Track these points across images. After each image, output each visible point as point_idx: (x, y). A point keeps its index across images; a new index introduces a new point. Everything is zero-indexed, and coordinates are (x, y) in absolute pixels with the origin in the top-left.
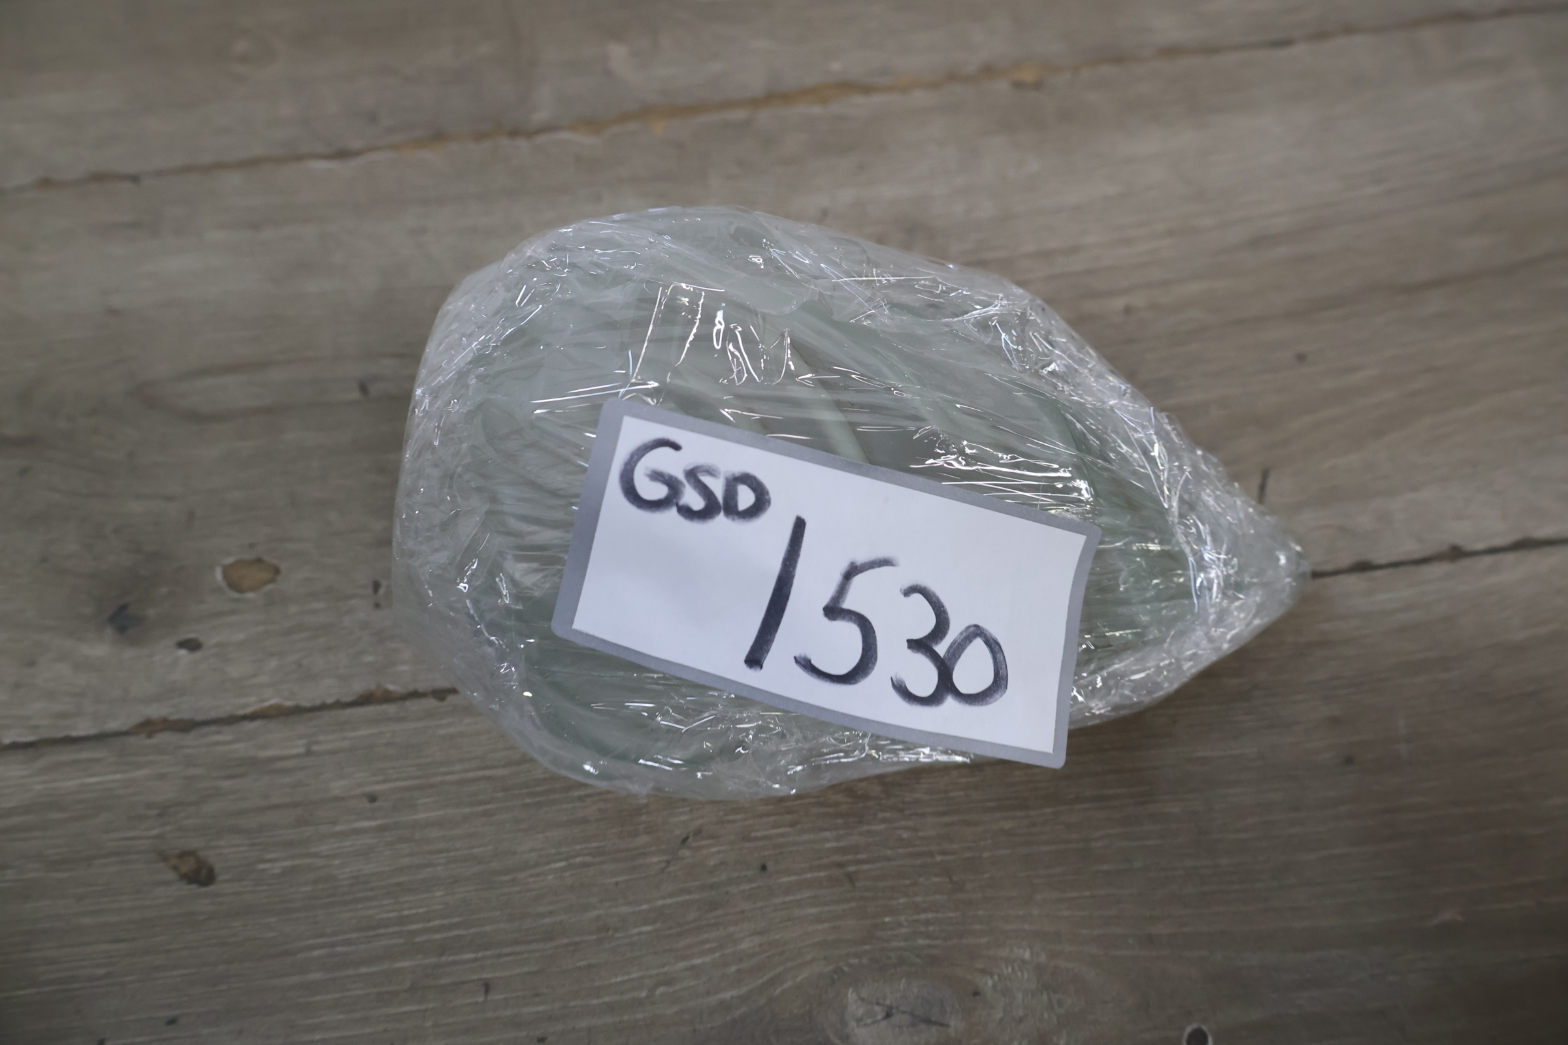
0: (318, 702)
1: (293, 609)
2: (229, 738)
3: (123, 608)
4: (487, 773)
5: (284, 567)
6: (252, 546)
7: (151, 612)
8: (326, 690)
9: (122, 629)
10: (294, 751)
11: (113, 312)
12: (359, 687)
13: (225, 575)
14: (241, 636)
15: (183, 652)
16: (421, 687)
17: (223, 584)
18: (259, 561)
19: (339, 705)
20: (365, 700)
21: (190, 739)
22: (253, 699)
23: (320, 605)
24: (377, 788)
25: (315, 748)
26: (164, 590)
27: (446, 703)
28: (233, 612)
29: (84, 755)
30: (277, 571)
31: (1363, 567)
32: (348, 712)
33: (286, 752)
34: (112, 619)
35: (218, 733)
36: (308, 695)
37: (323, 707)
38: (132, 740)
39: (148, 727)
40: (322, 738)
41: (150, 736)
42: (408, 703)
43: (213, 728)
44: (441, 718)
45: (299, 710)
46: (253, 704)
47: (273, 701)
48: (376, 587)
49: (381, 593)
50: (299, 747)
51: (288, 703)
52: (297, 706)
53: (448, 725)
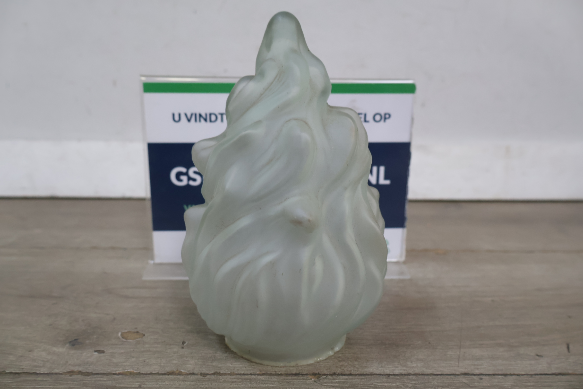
0: (149, 372)
1: (147, 346)
2: (105, 379)
3: (76, 340)
5: (146, 335)
6: (136, 328)
7: (87, 342)
8: (155, 369)
9: (73, 345)
10: (133, 386)
11: (106, 273)
12: (168, 369)
13: (122, 335)
14: (122, 351)
15: (96, 353)
16: (195, 372)
17: (121, 337)
18: (137, 332)
19: (158, 374)
20: (170, 374)
21: (88, 378)
22: (120, 369)
23: (159, 346)
25: (143, 386)
26: (95, 336)
27: (206, 378)
28: (121, 344)
29: (39, 379)
30: (144, 335)
32: (161, 376)
33: (130, 386)
34: (70, 342)
35: (101, 377)
36: (145, 370)
37: (151, 374)
38: (63, 376)
39: (71, 373)
40: (147, 383)
41: (71, 376)
42: (189, 376)
43: (100, 376)
44: (203, 382)
45: (140, 374)
46: (120, 370)
47: (129, 370)
48: (183, 343)
49: (185, 344)
50: (137, 385)
51: (135, 371)
52: (139, 372)
53: (205, 384)
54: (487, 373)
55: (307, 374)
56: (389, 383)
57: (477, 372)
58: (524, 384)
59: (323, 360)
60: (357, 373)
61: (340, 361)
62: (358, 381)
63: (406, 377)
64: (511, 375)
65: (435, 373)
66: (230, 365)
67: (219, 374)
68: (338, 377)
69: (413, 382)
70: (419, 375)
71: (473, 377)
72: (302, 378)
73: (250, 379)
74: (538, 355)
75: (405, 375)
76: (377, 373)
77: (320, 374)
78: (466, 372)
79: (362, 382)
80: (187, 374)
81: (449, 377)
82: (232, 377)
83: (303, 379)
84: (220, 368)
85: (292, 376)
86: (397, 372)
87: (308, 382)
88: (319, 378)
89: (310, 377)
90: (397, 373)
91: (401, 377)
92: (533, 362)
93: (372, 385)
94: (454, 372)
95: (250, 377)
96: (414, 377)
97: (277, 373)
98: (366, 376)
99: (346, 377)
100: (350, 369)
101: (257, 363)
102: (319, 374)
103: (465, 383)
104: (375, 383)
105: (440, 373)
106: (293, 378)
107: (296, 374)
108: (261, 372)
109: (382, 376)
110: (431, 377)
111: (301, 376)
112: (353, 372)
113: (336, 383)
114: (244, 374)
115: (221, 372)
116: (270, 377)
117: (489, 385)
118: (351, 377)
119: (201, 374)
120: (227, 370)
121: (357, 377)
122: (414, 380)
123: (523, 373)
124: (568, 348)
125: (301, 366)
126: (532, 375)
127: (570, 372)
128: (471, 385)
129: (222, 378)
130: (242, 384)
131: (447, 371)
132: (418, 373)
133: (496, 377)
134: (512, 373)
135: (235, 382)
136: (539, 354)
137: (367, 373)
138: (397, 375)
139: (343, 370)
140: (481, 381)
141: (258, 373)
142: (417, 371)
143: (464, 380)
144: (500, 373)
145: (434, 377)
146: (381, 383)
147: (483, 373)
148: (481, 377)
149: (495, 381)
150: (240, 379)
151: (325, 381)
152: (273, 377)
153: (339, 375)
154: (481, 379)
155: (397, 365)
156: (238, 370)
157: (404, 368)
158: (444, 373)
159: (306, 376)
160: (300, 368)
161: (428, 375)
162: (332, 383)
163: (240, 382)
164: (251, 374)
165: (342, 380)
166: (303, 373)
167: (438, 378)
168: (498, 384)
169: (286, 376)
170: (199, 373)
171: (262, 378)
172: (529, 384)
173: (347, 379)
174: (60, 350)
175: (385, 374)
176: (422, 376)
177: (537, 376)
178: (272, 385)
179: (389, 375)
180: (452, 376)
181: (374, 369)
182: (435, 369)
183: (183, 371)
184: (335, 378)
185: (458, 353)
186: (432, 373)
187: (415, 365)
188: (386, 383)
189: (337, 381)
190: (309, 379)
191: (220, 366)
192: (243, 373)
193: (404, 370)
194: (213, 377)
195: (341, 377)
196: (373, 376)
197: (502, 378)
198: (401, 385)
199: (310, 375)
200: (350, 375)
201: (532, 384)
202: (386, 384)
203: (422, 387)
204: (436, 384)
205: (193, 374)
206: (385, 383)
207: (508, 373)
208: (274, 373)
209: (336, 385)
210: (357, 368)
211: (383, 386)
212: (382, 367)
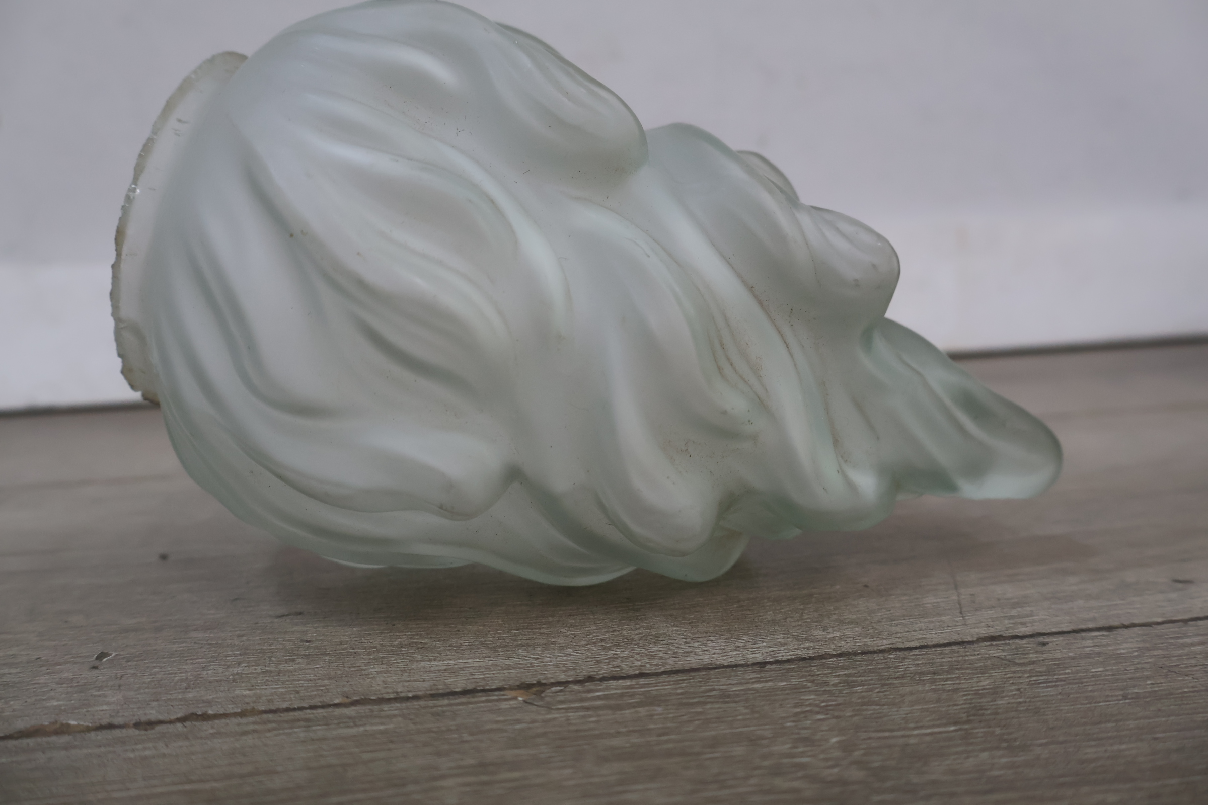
54: (1054, 630)
55: (499, 689)
56: (767, 681)
63: (817, 662)
64: (1126, 627)
66: (247, 693)
67: (205, 717)
68: (601, 686)
70: (855, 654)
71: (1017, 641)
72: (484, 699)
73: (307, 720)
75: (811, 658)
77: (545, 684)
78: (992, 634)
79: (681, 688)
80: (88, 729)
81: (947, 649)
82: (244, 720)
83: (487, 701)
85: (451, 697)
86: (786, 655)
87: (504, 705)
88: (539, 694)
89: (510, 694)
90: (785, 658)
91: (800, 663)
92: (1173, 595)
94: (955, 638)
95: (309, 714)
96: (842, 661)
97: (402, 695)
99: (628, 683)
102: (539, 684)
106: (452, 702)
107: (465, 693)
108: (347, 697)
111: (480, 694)
112: (647, 669)
113: (599, 698)
114: (288, 710)
115: (210, 712)
116: (376, 708)
118: (642, 681)
119: (137, 725)
123: (1160, 620)
126: (1186, 621)
128: (1020, 661)
129: (209, 727)
133: (1083, 634)
134: (1126, 623)
135: (254, 731)
137: (695, 665)
138: (788, 661)
140: (1044, 648)
141: (337, 701)
142: (846, 646)
143: (993, 652)
144: (1091, 625)
146: (741, 684)
148: (1041, 639)
150: (274, 722)
151: (561, 698)
152: (386, 707)
154: (1044, 644)
155: (782, 641)
156: (269, 701)
157: (808, 644)
159: (497, 693)
160: (478, 676)
161: (881, 651)
162: (582, 700)
164: (312, 708)
166: (488, 687)
167: (914, 655)
168: (1097, 649)
170: (134, 722)
171: (351, 711)
173: (630, 687)
175: (750, 663)
176: (865, 657)
179: (762, 664)
180: (954, 647)
183: (73, 723)
184: (593, 687)
189: (598, 694)
190: (506, 700)
192: (285, 705)
193: (807, 648)
194: (176, 728)
195: (613, 683)
196: (712, 672)
197: (1103, 636)
198: (805, 684)
199: (511, 689)
200: (642, 675)
201: (1197, 640)
202: (756, 686)
203: (872, 680)
205: (110, 726)
207: (1115, 624)
208: (390, 696)
209: (599, 703)
210: (661, 658)
211: (749, 689)
212: (737, 648)
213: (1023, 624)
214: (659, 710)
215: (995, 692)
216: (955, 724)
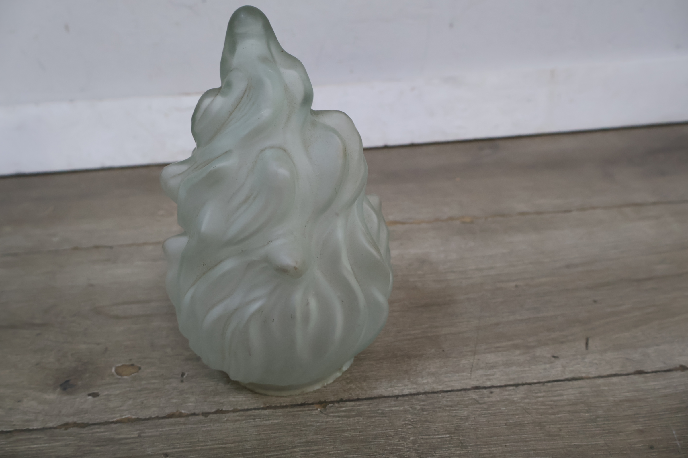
0: (148, 417)
1: (144, 382)
2: (102, 430)
3: (67, 381)
4: (224, 446)
5: (142, 368)
6: (131, 360)
7: (80, 383)
8: (153, 412)
9: (65, 389)
10: (133, 436)
11: (91, 285)
12: (168, 411)
13: (116, 370)
14: (118, 392)
15: (90, 397)
16: (197, 412)
17: (115, 373)
18: (132, 365)
19: (158, 418)
20: (170, 416)
21: (84, 431)
22: (118, 415)
23: (157, 381)
24: (169, 451)
25: (142, 435)
26: (87, 375)
27: (208, 418)
28: (116, 383)
29: (33, 436)
30: (140, 368)
31: (640, 372)
32: (161, 421)
33: (129, 436)
34: (61, 385)
35: (99, 428)
36: (143, 414)
37: (150, 419)
38: (58, 430)
39: (66, 425)
40: (146, 431)
41: (66, 429)
42: (190, 418)
43: (97, 426)
44: (205, 424)
45: (138, 420)
46: (117, 417)
47: (127, 416)
48: (183, 374)
49: (185, 377)
50: (136, 434)
51: (134, 417)
52: (138, 418)
53: (207, 426)
54: (499, 384)
55: (313, 404)
56: (397, 406)
57: (489, 384)
58: (534, 395)
59: (330, 384)
60: (365, 397)
61: (348, 383)
62: (365, 407)
63: (415, 397)
64: (523, 384)
65: (445, 389)
66: (233, 399)
67: (222, 412)
68: (345, 404)
69: (422, 403)
70: (429, 394)
71: (484, 390)
72: (307, 409)
73: (254, 416)
74: (554, 357)
75: (414, 394)
76: (386, 395)
77: (327, 402)
78: (477, 386)
79: (370, 408)
80: (188, 416)
81: (460, 392)
82: (235, 414)
83: (309, 410)
84: (222, 403)
85: (297, 407)
86: (406, 392)
87: (314, 413)
88: (325, 407)
89: (316, 406)
91: (410, 397)
92: (548, 366)
93: (380, 411)
94: (464, 388)
95: (254, 413)
96: (424, 397)
97: (282, 404)
98: (374, 400)
99: (353, 403)
100: (357, 393)
101: (261, 394)
102: (325, 402)
103: (474, 399)
104: (383, 408)
105: (449, 389)
106: (298, 409)
107: (302, 405)
108: (265, 404)
109: (390, 398)
110: (440, 395)
111: (306, 406)
112: (361, 396)
113: (343, 411)
114: (247, 410)
115: (224, 409)
116: (274, 411)
117: (498, 399)
118: (358, 403)
119: (203, 414)
120: (229, 406)
121: (365, 402)
122: (423, 401)
123: (536, 382)
124: (587, 344)
125: (307, 393)
126: (544, 383)
127: (584, 375)
128: (480, 402)
129: (225, 417)
130: (246, 423)
131: (458, 386)
132: (428, 391)
133: (508, 388)
134: (524, 382)
135: (238, 420)
136: (555, 355)
137: (376, 396)
138: (406, 395)
139: (351, 394)
140: (492, 395)
141: (262, 406)
142: (427, 388)
143: (474, 396)
144: (512, 383)
145: (443, 394)
146: (389, 407)
147: (495, 385)
148: (492, 390)
149: (506, 394)
150: (244, 416)
151: (331, 410)
152: (277, 411)
153: (346, 401)
154: (492, 392)
155: (407, 383)
156: (241, 405)
157: (415, 386)
158: (455, 389)
159: (312, 406)
160: (306, 396)
161: (438, 392)
162: (338, 412)
163: (244, 420)
164: (255, 409)
165: (349, 407)
166: (309, 403)
167: (448, 395)
168: (508, 397)
169: (292, 408)
170: (201, 412)
171: (267, 412)
172: (539, 395)
173: (354, 406)
174: (51, 396)
175: (394, 395)
176: (432, 395)
177: (549, 384)
178: (277, 421)
179: (397, 397)
180: (462, 392)
181: (383, 390)
182: (446, 385)
183: (183, 412)
184: (342, 405)
185: (472, 361)
186: (441, 389)
187: (425, 381)
188: (395, 407)
189: (343, 409)
190: (315, 410)
191: (222, 401)
192: (246, 408)
193: (414, 388)
194: (215, 416)
195: (349, 403)
196: (381, 400)
197: (513, 389)
199: (316, 404)
200: (358, 400)
202: (394, 409)
204: (445, 403)
205: (194, 414)
206: (392, 407)
207: (520, 382)
208: (278, 405)
209: (343, 414)
210: (365, 390)
211: (391, 410)
212: (391, 387)
213: (489, 380)
214: (361, 419)
215: (467, 418)
216: (449, 434)
